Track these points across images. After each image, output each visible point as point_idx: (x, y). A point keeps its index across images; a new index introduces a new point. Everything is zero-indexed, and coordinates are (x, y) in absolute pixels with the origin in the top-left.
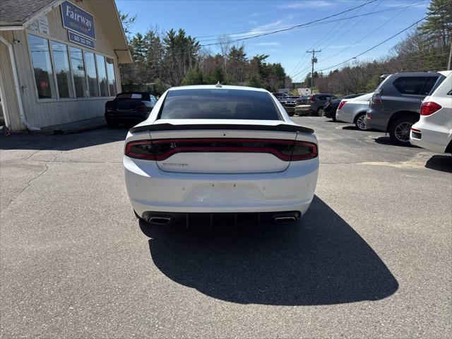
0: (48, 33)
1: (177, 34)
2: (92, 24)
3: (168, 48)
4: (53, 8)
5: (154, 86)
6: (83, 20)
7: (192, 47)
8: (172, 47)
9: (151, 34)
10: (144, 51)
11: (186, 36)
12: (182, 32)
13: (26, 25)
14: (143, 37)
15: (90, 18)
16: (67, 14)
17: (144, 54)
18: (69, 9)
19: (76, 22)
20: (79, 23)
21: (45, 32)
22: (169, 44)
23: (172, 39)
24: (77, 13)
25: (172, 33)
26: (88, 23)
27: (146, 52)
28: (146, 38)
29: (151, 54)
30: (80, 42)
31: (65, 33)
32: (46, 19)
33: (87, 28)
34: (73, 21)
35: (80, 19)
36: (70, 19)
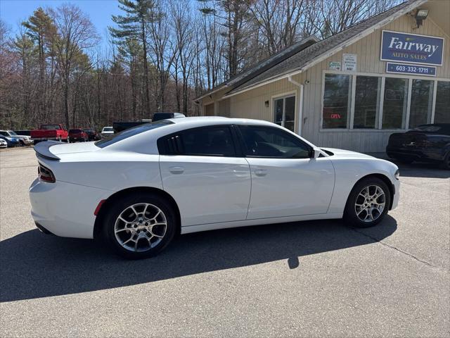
0: (354, 69)
2: (439, 49)
13: (305, 68)
15: (437, 42)
16: (391, 46)
18: (396, 41)
19: (405, 51)
20: (414, 51)
21: (351, 69)
24: (410, 42)
26: (431, 48)
30: (406, 71)
31: (382, 65)
32: (355, 57)
33: (427, 54)
34: (399, 51)
35: (414, 47)
36: (394, 50)
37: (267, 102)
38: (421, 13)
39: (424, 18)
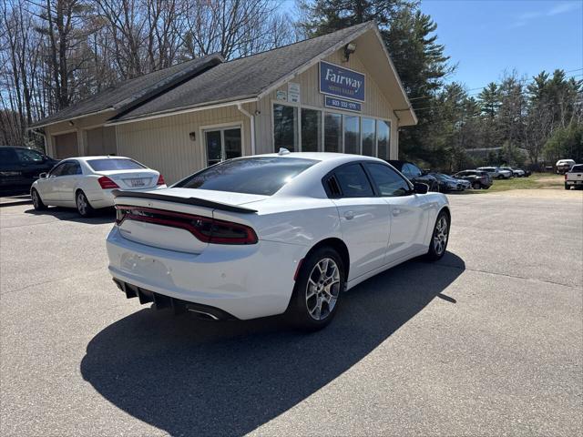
0: (299, 101)
1: (551, 77)
2: (362, 85)
3: (533, 99)
4: (295, 75)
5: (501, 150)
6: (349, 81)
7: (575, 94)
8: (540, 97)
9: (511, 82)
10: (496, 106)
11: (567, 79)
12: (559, 74)
13: (261, 96)
14: (498, 87)
15: (361, 78)
16: (327, 78)
17: (495, 109)
18: (330, 73)
19: (338, 85)
20: (344, 86)
21: (296, 100)
22: (536, 93)
23: (541, 85)
24: (341, 75)
25: (543, 77)
26: (356, 84)
27: (500, 106)
28: (502, 88)
29: (506, 109)
30: (340, 106)
31: (321, 98)
32: (298, 87)
33: (353, 89)
34: (334, 84)
35: (344, 81)
36: (329, 83)
37: (193, 134)
38: (350, 47)
39: (353, 52)
